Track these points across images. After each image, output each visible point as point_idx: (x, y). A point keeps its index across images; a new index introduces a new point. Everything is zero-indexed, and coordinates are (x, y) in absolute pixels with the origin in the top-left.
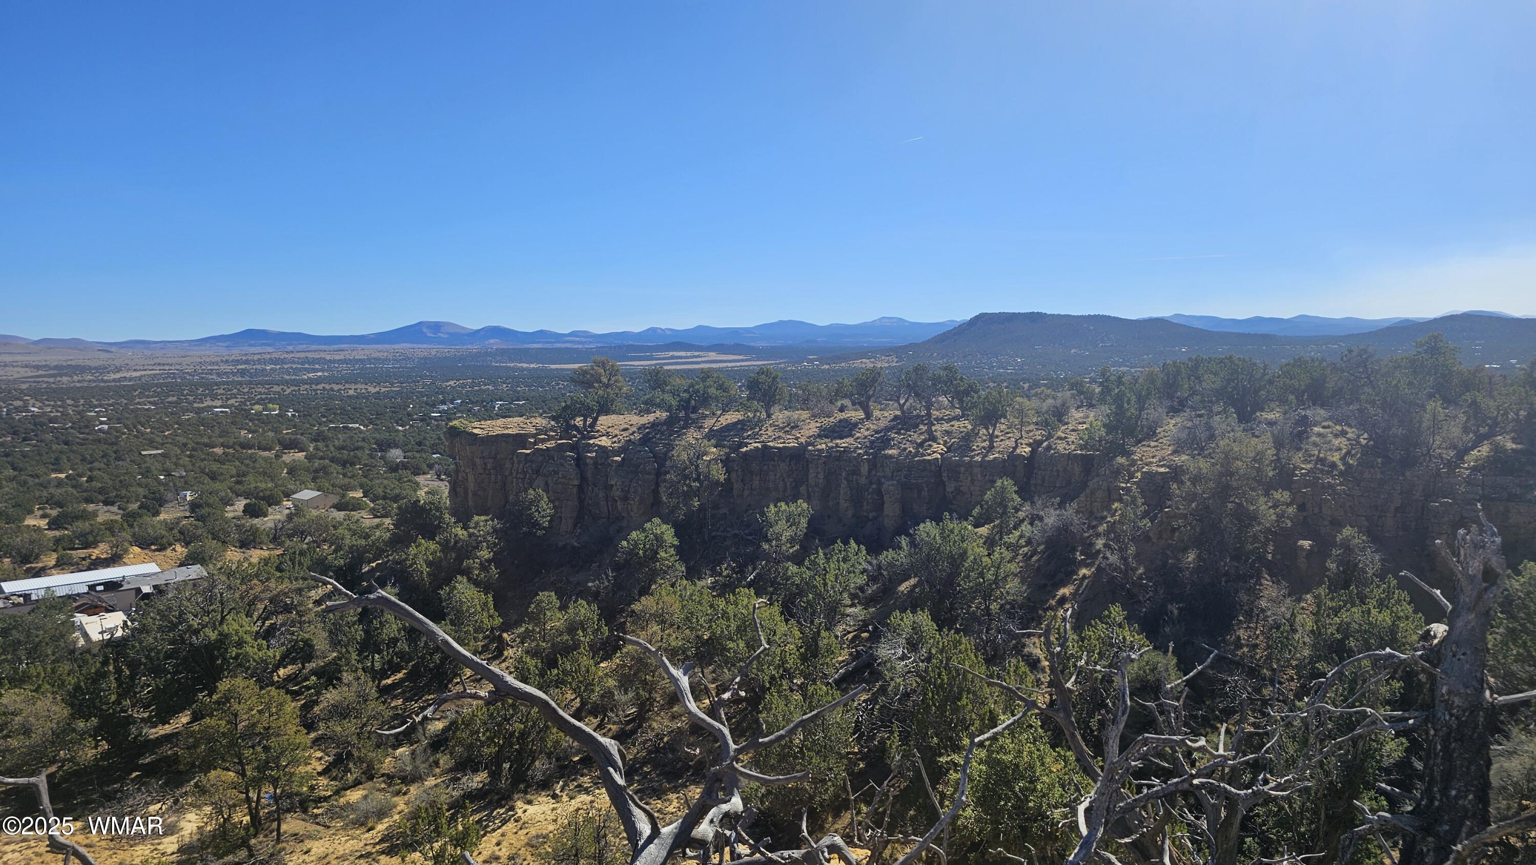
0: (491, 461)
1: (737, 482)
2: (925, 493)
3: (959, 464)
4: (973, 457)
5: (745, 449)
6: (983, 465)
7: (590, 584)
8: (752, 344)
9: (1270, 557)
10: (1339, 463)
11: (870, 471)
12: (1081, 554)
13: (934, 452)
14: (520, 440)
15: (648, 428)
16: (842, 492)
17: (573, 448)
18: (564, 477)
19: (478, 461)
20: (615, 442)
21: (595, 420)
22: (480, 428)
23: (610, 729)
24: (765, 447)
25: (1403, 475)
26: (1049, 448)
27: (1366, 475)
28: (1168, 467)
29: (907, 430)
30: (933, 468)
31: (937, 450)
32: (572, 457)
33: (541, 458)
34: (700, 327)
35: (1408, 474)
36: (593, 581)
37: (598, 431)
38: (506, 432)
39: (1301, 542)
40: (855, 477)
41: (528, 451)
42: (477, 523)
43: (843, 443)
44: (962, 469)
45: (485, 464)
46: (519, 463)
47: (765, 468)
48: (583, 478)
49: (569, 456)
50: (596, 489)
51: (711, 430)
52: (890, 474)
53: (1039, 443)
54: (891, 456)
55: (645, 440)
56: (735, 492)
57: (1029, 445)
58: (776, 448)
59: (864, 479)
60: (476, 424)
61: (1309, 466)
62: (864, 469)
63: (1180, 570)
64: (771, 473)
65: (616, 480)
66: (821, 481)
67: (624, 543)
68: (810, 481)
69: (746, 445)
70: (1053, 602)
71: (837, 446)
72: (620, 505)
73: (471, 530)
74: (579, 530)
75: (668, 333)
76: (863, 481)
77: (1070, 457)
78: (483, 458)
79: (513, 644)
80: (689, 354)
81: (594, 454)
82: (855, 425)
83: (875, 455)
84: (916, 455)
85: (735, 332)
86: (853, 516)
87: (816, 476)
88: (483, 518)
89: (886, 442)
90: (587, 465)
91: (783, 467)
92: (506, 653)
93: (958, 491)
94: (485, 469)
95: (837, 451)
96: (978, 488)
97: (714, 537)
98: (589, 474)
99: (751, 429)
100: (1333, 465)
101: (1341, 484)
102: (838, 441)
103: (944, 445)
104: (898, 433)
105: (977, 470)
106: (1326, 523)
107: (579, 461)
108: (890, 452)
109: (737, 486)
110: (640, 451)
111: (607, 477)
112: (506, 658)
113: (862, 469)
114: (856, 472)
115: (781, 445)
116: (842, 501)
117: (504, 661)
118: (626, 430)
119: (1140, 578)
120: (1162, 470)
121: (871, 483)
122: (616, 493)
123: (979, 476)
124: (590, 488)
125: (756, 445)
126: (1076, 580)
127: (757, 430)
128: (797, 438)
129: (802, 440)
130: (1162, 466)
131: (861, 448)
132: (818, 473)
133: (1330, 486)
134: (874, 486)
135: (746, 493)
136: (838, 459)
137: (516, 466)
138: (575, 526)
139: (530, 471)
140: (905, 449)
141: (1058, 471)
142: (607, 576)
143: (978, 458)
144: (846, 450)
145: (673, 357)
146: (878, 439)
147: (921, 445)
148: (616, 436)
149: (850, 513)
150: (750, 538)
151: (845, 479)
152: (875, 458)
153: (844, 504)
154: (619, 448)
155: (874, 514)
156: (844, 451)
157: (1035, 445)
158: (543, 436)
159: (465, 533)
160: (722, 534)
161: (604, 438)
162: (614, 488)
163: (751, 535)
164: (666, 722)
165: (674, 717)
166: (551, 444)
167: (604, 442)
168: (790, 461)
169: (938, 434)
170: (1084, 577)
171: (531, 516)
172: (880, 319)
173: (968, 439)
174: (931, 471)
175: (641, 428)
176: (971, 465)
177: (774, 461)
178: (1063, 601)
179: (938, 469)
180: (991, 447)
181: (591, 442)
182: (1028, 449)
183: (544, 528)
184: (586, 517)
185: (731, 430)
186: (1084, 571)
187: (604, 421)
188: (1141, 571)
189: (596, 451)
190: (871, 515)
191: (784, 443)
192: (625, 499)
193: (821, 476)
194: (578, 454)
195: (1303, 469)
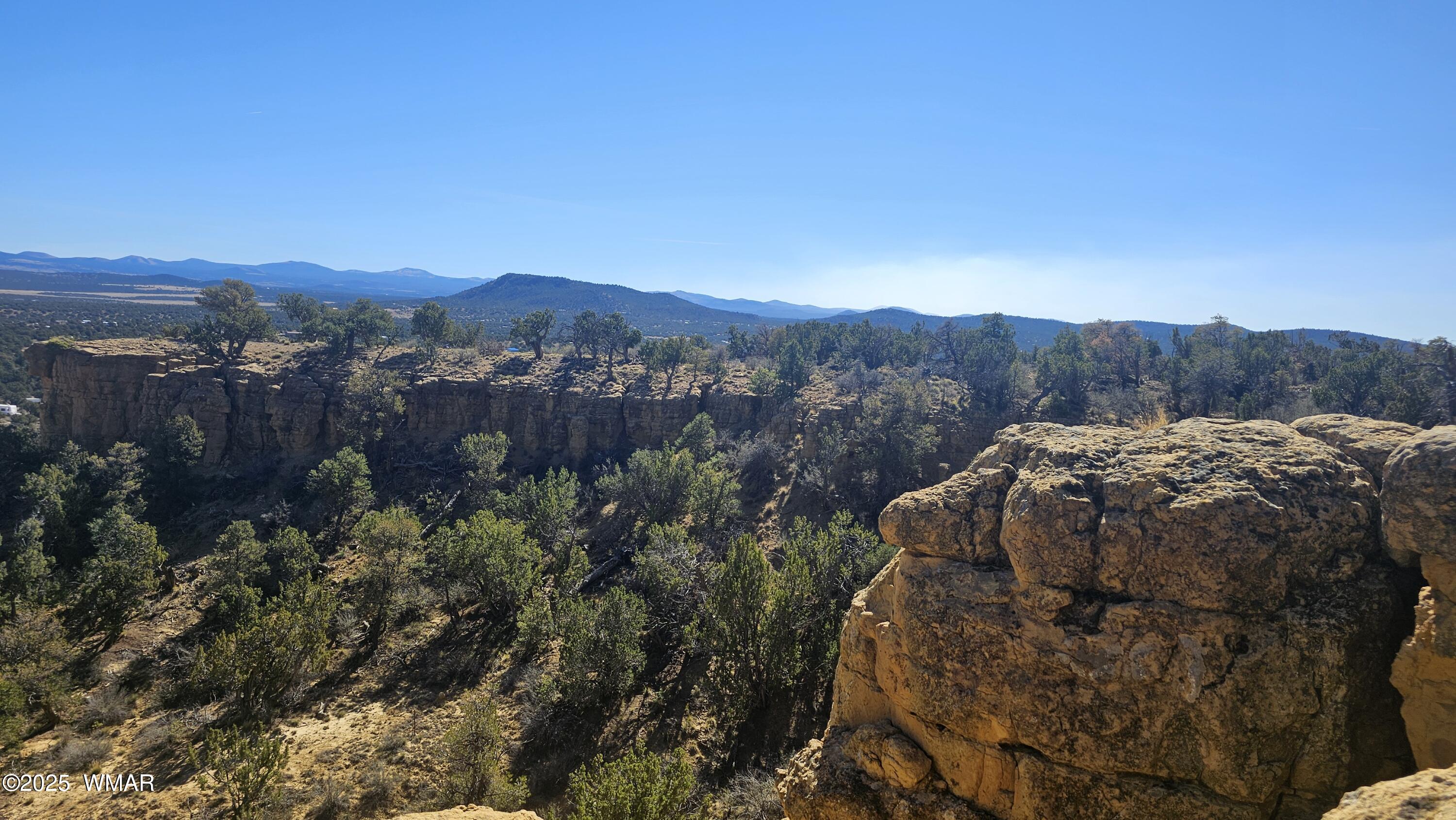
0: (109, 384)
1: (413, 414)
2: (609, 428)
3: (642, 402)
4: (653, 396)
5: (420, 382)
6: (664, 403)
7: (264, 516)
8: (257, 284)
9: (920, 475)
10: (957, 406)
11: (555, 407)
12: (778, 476)
13: (616, 391)
14: (148, 363)
15: (304, 356)
16: (528, 425)
17: (218, 373)
18: (213, 404)
19: (91, 384)
20: (269, 370)
21: (242, 345)
22: (96, 347)
23: (342, 653)
24: (442, 381)
25: (1000, 416)
26: (720, 390)
27: (976, 415)
28: (841, 405)
29: (586, 371)
30: (616, 404)
31: (617, 390)
32: (219, 383)
33: (179, 384)
34: (192, 260)
35: (1003, 415)
36: (266, 513)
37: (245, 357)
38: (129, 353)
39: (942, 464)
40: (540, 412)
41: (163, 375)
42: (119, 451)
43: (526, 379)
44: (644, 407)
45: (102, 388)
46: (150, 388)
47: (442, 401)
48: (234, 406)
49: (217, 382)
50: (248, 418)
51: (377, 362)
52: (575, 410)
53: (709, 386)
54: (576, 393)
55: (305, 369)
56: (410, 426)
57: (699, 387)
58: (455, 382)
59: (549, 414)
60: (86, 343)
61: (938, 408)
62: (550, 405)
63: (863, 486)
64: (448, 407)
65: (276, 409)
66: (504, 415)
67: (313, 472)
68: (493, 415)
69: (421, 378)
70: (762, 515)
71: (520, 382)
72: (279, 436)
73: (111, 459)
74: (228, 462)
75: (153, 263)
76: (548, 416)
77: (742, 398)
78: (99, 381)
79: (182, 579)
80: (180, 289)
81: (247, 381)
82: (529, 364)
83: (560, 393)
84: (600, 392)
85: (237, 268)
86: (538, 449)
87: (499, 410)
88: (127, 445)
89: (569, 381)
90: (237, 392)
91: (463, 401)
92: (176, 589)
93: (638, 426)
94: (100, 393)
95: (521, 387)
96: (658, 424)
97: (396, 469)
98: (240, 403)
99: (422, 363)
100: (954, 407)
101: (961, 422)
102: (520, 378)
103: (623, 385)
104: (578, 372)
105: (658, 408)
106: (953, 451)
107: (229, 388)
108: (575, 389)
109: (412, 418)
110: (303, 380)
111: (263, 405)
112: (178, 593)
113: (547, 405)
114: (541, 407)
115: (461, 380)
116: (526, 434)
117: (175, 596)
118: (278, 357)
119: (833, 493)
120: (836, 408)
121: (556, 418)
122: (276, 423)
123: (660, 414)
124: (241, 418)
125: (433, 378)
126: (776, 496)
127: (429, 363)
128: (475, 374)
129: (481, 376)
130: (835, 405)
131: (545, 385)
132: (502, 408)
133: (955, 423)
134: (559, 421)
135: (422, 425)
136: (521, 395)
137: (145, 391)
138: (223, 457)
139: (166, 397)
140: (589, 388)
141: (730, 410)
142: (282, 507)
143: (659, 398)
144: (530, 387)
145: (159, 291)
146: (560, 377)
147: (603, 384)
148: (268, 363)
149: (534, 446)
150: (436, 469)
151: (531, 413)
152: (559, 395)
153: (529, 438)
154: (276, 375)
155: (558, 447)
156: (528, 388)
157: (705, 388)
158: (175, 360)
159: (102, 461)
160: (405, 465)
161: (254, 365)
162: (274, 418)
163: (436, 466)
164: (402, 642)
165: (407, 637)
166: (190, 369)
167: (256, 368)
168: (469, 395)
169: (615, 375)
170: (783, 494)
171: (180, 445)
172: (403, 270)
173: (644, 380)
174: (614, 408)
175: (297, 356)
176: (652, 403)
177: (452, 394)
178: (769, 513)
179: (621, 405)
180: (669, 388)
181: (241, 368)
182: (699, 391)
183: (196, 458)
184: (235, 448)
185: (399, 363)
186: (783, 489)
187: (251, 348)
188: (833, 487)
189: (248, 378)
190: (556, 448)
191: (463, 377)
192: (288, 429)
193: (505, 410)
194: (225, 379)
195: (934, 409)
